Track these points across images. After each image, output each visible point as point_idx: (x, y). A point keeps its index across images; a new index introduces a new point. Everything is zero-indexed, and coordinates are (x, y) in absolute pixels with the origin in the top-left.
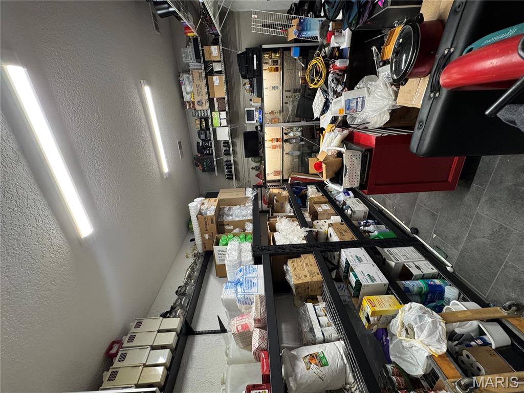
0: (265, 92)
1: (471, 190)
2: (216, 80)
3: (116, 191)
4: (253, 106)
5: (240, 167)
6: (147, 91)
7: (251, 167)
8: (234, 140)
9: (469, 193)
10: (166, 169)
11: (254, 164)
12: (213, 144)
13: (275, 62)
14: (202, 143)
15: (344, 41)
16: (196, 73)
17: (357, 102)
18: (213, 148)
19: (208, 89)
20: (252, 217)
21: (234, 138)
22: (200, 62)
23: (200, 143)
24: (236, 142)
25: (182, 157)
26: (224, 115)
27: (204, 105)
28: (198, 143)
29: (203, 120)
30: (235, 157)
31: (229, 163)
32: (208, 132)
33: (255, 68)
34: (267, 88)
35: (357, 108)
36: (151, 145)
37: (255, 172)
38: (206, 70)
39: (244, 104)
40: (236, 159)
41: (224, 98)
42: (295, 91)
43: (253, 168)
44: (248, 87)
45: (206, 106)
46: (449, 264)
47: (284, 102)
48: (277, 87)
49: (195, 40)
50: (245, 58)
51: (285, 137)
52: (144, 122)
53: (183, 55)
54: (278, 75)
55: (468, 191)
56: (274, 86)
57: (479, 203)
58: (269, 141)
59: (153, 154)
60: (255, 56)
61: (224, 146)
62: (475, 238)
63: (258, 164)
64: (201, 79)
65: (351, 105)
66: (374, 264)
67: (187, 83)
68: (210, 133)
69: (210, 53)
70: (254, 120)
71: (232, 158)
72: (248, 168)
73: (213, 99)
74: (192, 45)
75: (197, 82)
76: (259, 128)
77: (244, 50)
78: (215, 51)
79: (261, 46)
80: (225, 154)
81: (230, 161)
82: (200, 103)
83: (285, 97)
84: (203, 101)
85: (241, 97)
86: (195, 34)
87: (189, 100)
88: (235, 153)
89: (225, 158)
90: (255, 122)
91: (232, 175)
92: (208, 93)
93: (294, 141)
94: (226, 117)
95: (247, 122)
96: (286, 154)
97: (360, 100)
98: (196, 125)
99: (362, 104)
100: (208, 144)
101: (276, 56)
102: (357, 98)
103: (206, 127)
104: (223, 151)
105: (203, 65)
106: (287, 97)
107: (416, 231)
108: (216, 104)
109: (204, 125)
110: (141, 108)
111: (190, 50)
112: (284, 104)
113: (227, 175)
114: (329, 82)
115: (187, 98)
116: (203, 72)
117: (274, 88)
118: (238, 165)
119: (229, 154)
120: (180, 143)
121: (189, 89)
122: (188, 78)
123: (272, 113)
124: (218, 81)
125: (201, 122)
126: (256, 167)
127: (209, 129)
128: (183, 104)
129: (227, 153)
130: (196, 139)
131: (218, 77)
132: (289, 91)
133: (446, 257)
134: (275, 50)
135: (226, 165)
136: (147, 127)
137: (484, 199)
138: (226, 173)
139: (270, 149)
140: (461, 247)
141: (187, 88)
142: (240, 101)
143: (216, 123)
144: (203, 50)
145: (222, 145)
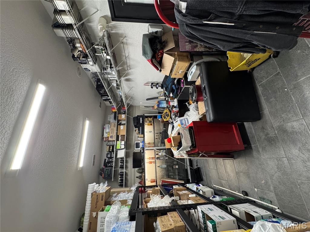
0: (146, 134)
1: (253, 149)
2: (122, 127)
3: (47, 157)
4: (139, 140)
5: (129, 178)
6: (87, 123)
7: (136, 176)
8: (127, 159)
9: (253, 151)
10: (81, 165)
11: (138, 175)
12: (114, 160)
13: (150, 122)
14: (108, 159)
15: (175, 103)
16: (113, 125)
17: (185, 121)
18: (114, 163)
19: (117, 131)
20: (132, 198)
21: (127, 158)
22: (116, 120)
23: (106, 159)
24: (128, 161)
25: (93, 165)
26: (123, 143)
27: (114, 138)
28: (105, 160)
29: (111, 147)
30: (127, 170)
31: (122, 173)
32: (112, 153)
33: (141, 122)
34: (147, 132)
35: (186, 124)
36: (79, 146)
37: (139, 180)
38: (118, 123)
39: (135, 140)
40: (127, 172)
41: (125, 135)
42: (160, 133)
43: (137, 177)
44: (137, 131)
45: (115, 139)
46: (276, 207)
47: (155, 138)
48: (152, 132)
49: (115, 112)
50: (137, 119)
51: (157, 156)
52: (80, 134)
53: (109, 118)
54: (152, 127)
55: (252, 150)
56: (150, 131)
57: (260, 153)
58: (148, 159)
59: (77, 152)
60: (141, 118)
61: (121, 163)
62: (273, 176)
63: (140, 175)
64: (114, 126)
65: (183, 122)
66: (222, 210)
67: (107, 128)
68: (113, 154)
69: (121, 117)
70: (139, 148)
71: (124, 171)
72: (134, 177)
73: (119, 136)
74: (113, 114)
75: (112, 127)
76: (142, 151)
77: (137, 116)
78: (123, 116)
79: (144, 114)
80: (120, 167)
81: (123, 172)
82: (111, 137)
83: (155, 136)
84: (114, 136)
85: (134, 137)
86: (116, 110)
87: (106, 136)
88: (126, 167)
89: (120, 170)
90: (140, 149)
91: (123, 183)
92: (117, 133)
93: (162, 158)
94: (124, 144)
95: (135, 149)
96: (158, 167)
97: (186, 120)
98: (106, 149)
99: (188, 122)
100: (111, 160)
101: (151, 119)
102: (185, 119)
103: (113, 150)
104: (119, 166)
105: (117, 121)
106: (157, 136)
107: (246, 194)
108: (120, 138)
109: (111, 149)
110: (81, 128)
111: (113, 116)
112: (155, 139)
113: (120, 183)
114: (172, 116)
115: (105, 135)
116: (116, 124)
117: (150, 132)
118: (128, 176)
119: (123, 168)
120: (94, 156)
121: (107, 131)
122: (108, 126)
123: (149, 143)
124: (123, 128)
125: (110, 147)
126: (139, 176)
127: (113, 152)
128: (103, 138)
129: (122, 167)
130: (105, 157)
131: (123, 126)
132: (158, 133)
133: (271, 203)
134: (150, 117)
135: (120, 175)
136: (80, 137)
137: (260, 150)
138: (119, 181)
139: (148, 164)
140: (272, 188)
141: (107, 130)
142: (133, 138)
143: (118, 147)
144: (118, 116)
145: (120, 161)
